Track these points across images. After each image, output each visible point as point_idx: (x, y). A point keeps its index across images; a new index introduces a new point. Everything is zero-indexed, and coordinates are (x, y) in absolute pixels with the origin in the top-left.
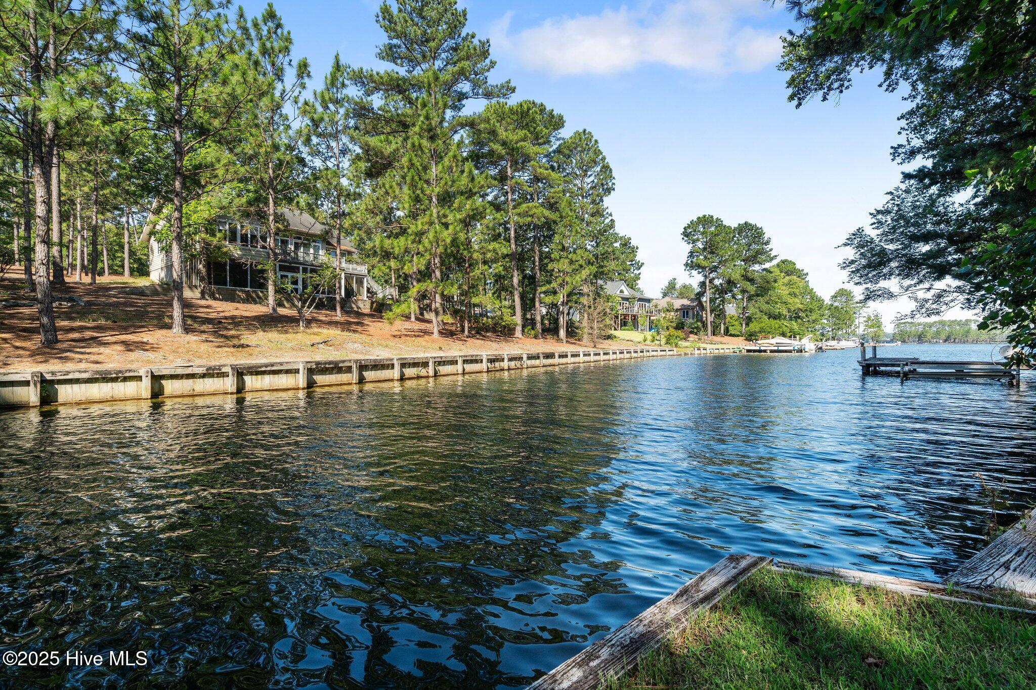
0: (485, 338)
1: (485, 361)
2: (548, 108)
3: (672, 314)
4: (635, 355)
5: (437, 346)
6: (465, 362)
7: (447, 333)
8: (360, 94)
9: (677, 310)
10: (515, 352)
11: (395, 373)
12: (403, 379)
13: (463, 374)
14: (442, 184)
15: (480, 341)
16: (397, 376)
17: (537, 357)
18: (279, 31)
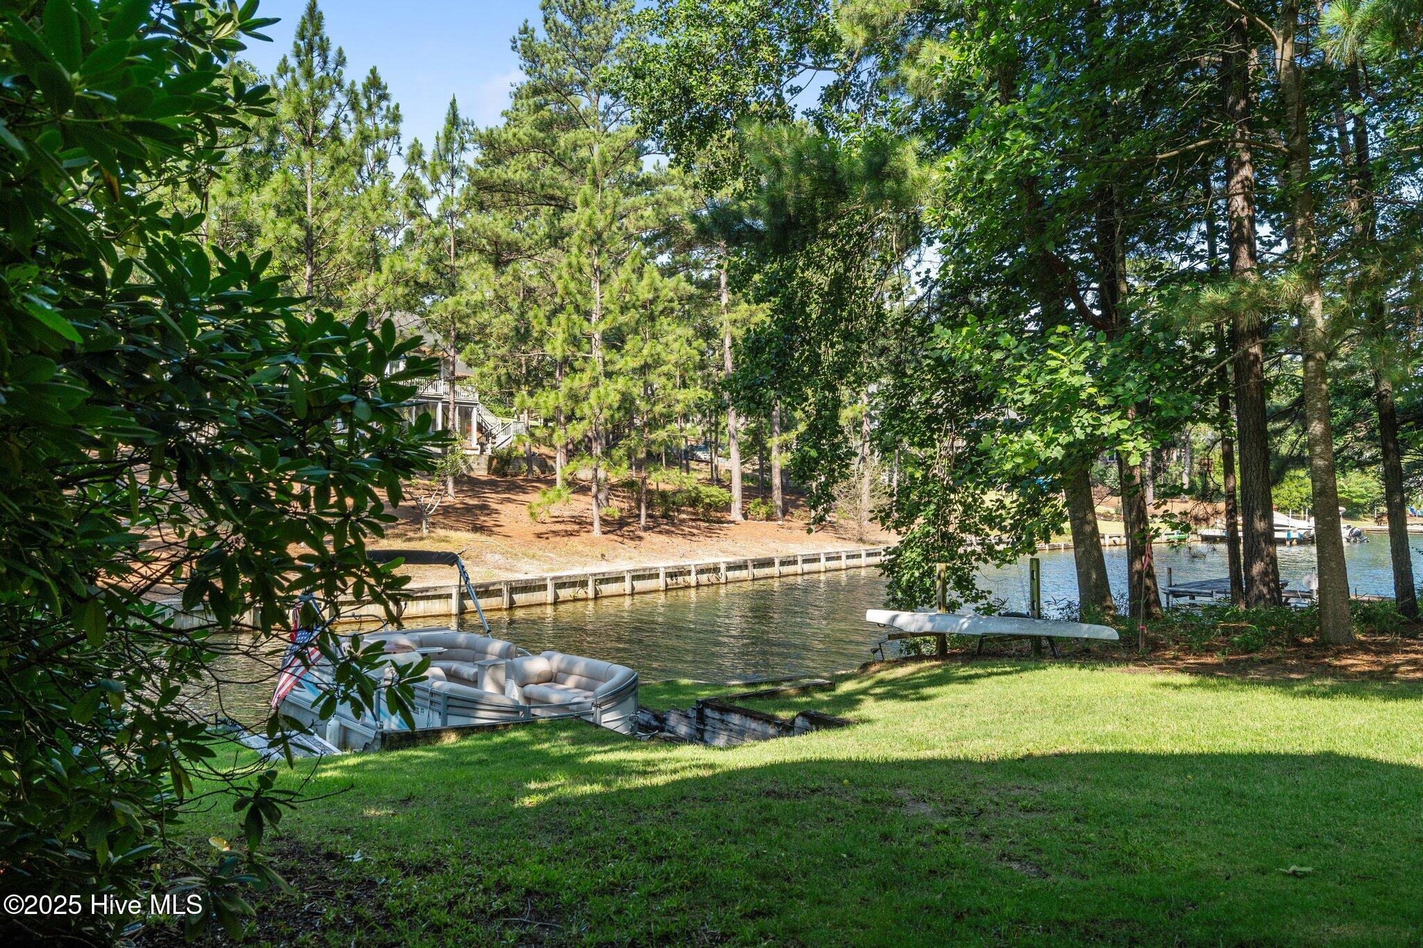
1: (662, 576)
5: (597, 552)
6: (635, 578)
7: (615, 526)
10: (709, 560)
11: (549, 596)
12: (556, 603)
13: (632, 594)
14: (609, 318)
15: (663, 538)
16: (550, 599)
17: (742, 566)
18: (384, 104)
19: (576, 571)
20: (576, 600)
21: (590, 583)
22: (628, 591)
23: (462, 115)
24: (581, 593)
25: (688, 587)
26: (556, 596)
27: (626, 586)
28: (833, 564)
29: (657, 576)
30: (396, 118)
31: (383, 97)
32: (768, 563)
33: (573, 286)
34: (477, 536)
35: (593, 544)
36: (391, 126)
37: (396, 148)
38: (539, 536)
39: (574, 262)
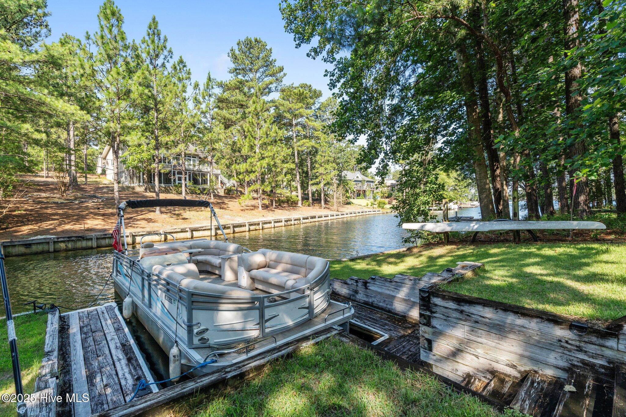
0: (283, 208)
1: (283, 221)
2: (313, 88)
3: (386, 188)
4: (359, 214)
5: (261, 215)
6: (275, 222)
7: (265, 207)
8: (221, 92)
9: (388, 186)
10: (297, 217)
11: (246, 228)
12: (249, 231)
13: (274, 228)
14: (263, 139)
15: (280, 211)
16: (247, 230)
17: (307, 218)
18: (185, 69)
19: (256, 220)
20: (256, 230)
21: (261, 224)
22: (273, 226)
23: (212, 77)
24: (257, 227)
25: (291, 225)
26: (249, 229)
27: (272, 225)
28: (332, 218)
29: (282, 221)
30: (189, 73)
31: (185, 66)
32: (315, 217)
33: (251, 129)
34: (221, 210)
35: (259, 212)
36: (187, 76)
37: (189, 83)
38: (242, 210)
39: (251, 121)
